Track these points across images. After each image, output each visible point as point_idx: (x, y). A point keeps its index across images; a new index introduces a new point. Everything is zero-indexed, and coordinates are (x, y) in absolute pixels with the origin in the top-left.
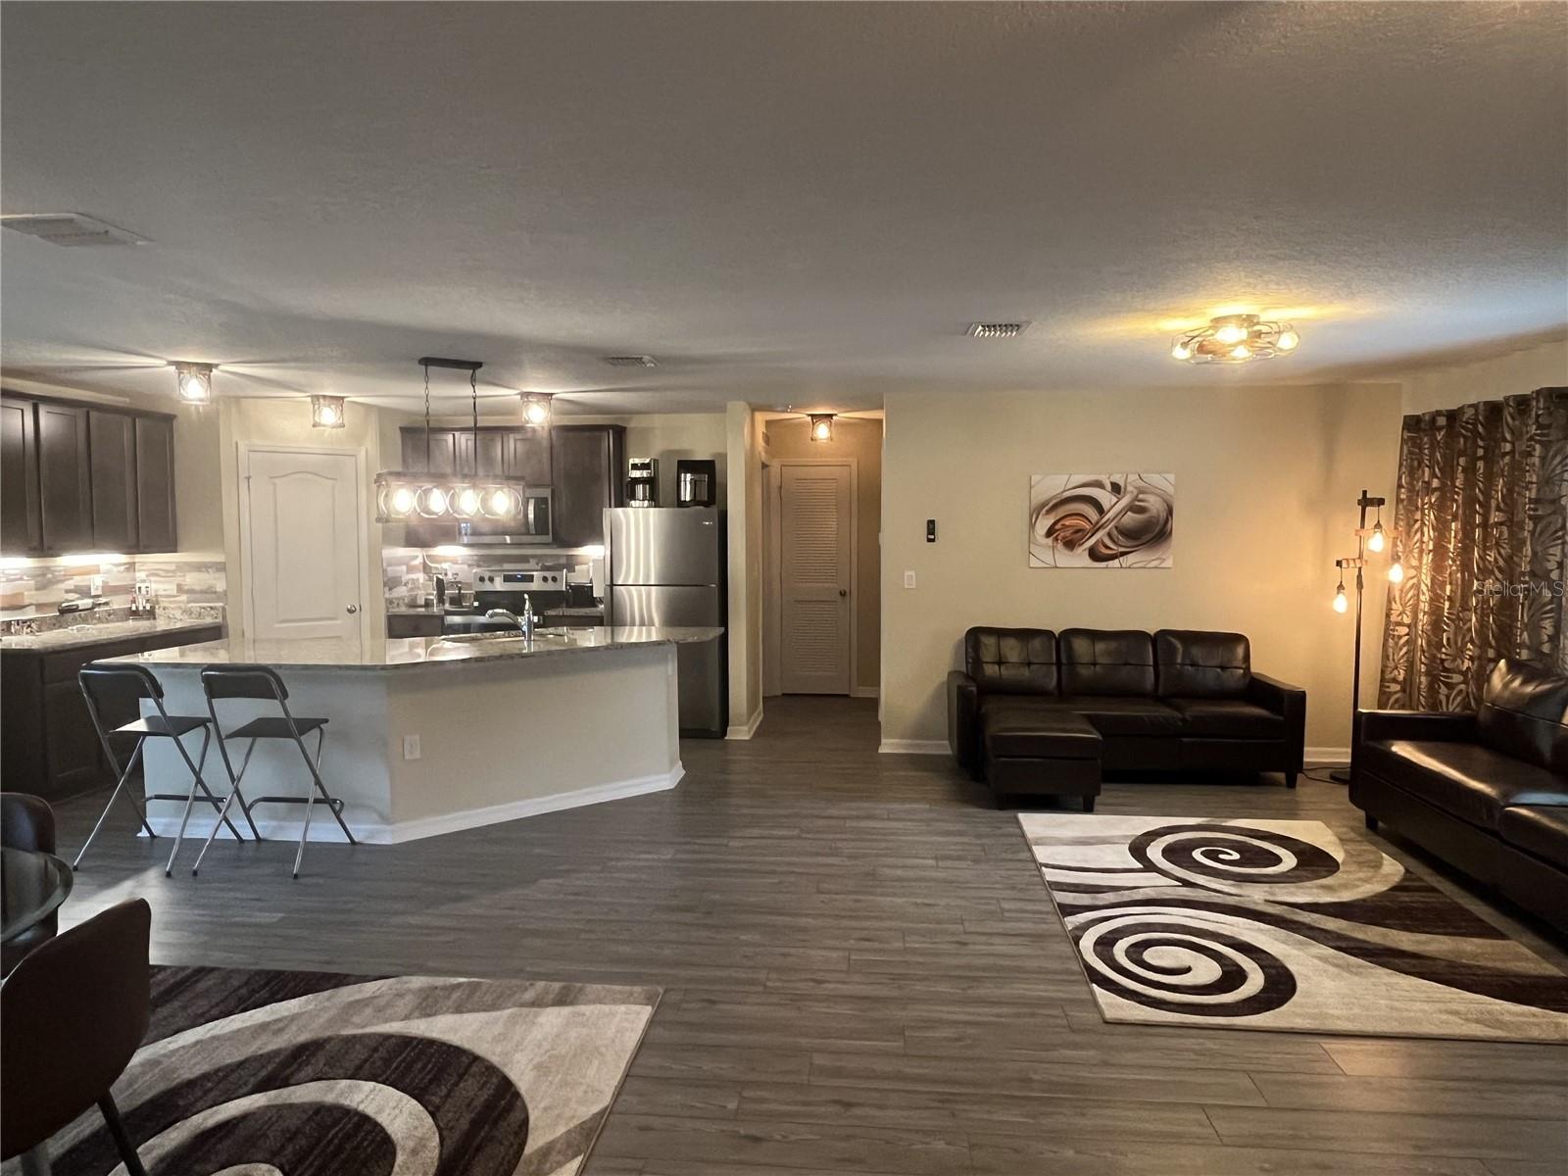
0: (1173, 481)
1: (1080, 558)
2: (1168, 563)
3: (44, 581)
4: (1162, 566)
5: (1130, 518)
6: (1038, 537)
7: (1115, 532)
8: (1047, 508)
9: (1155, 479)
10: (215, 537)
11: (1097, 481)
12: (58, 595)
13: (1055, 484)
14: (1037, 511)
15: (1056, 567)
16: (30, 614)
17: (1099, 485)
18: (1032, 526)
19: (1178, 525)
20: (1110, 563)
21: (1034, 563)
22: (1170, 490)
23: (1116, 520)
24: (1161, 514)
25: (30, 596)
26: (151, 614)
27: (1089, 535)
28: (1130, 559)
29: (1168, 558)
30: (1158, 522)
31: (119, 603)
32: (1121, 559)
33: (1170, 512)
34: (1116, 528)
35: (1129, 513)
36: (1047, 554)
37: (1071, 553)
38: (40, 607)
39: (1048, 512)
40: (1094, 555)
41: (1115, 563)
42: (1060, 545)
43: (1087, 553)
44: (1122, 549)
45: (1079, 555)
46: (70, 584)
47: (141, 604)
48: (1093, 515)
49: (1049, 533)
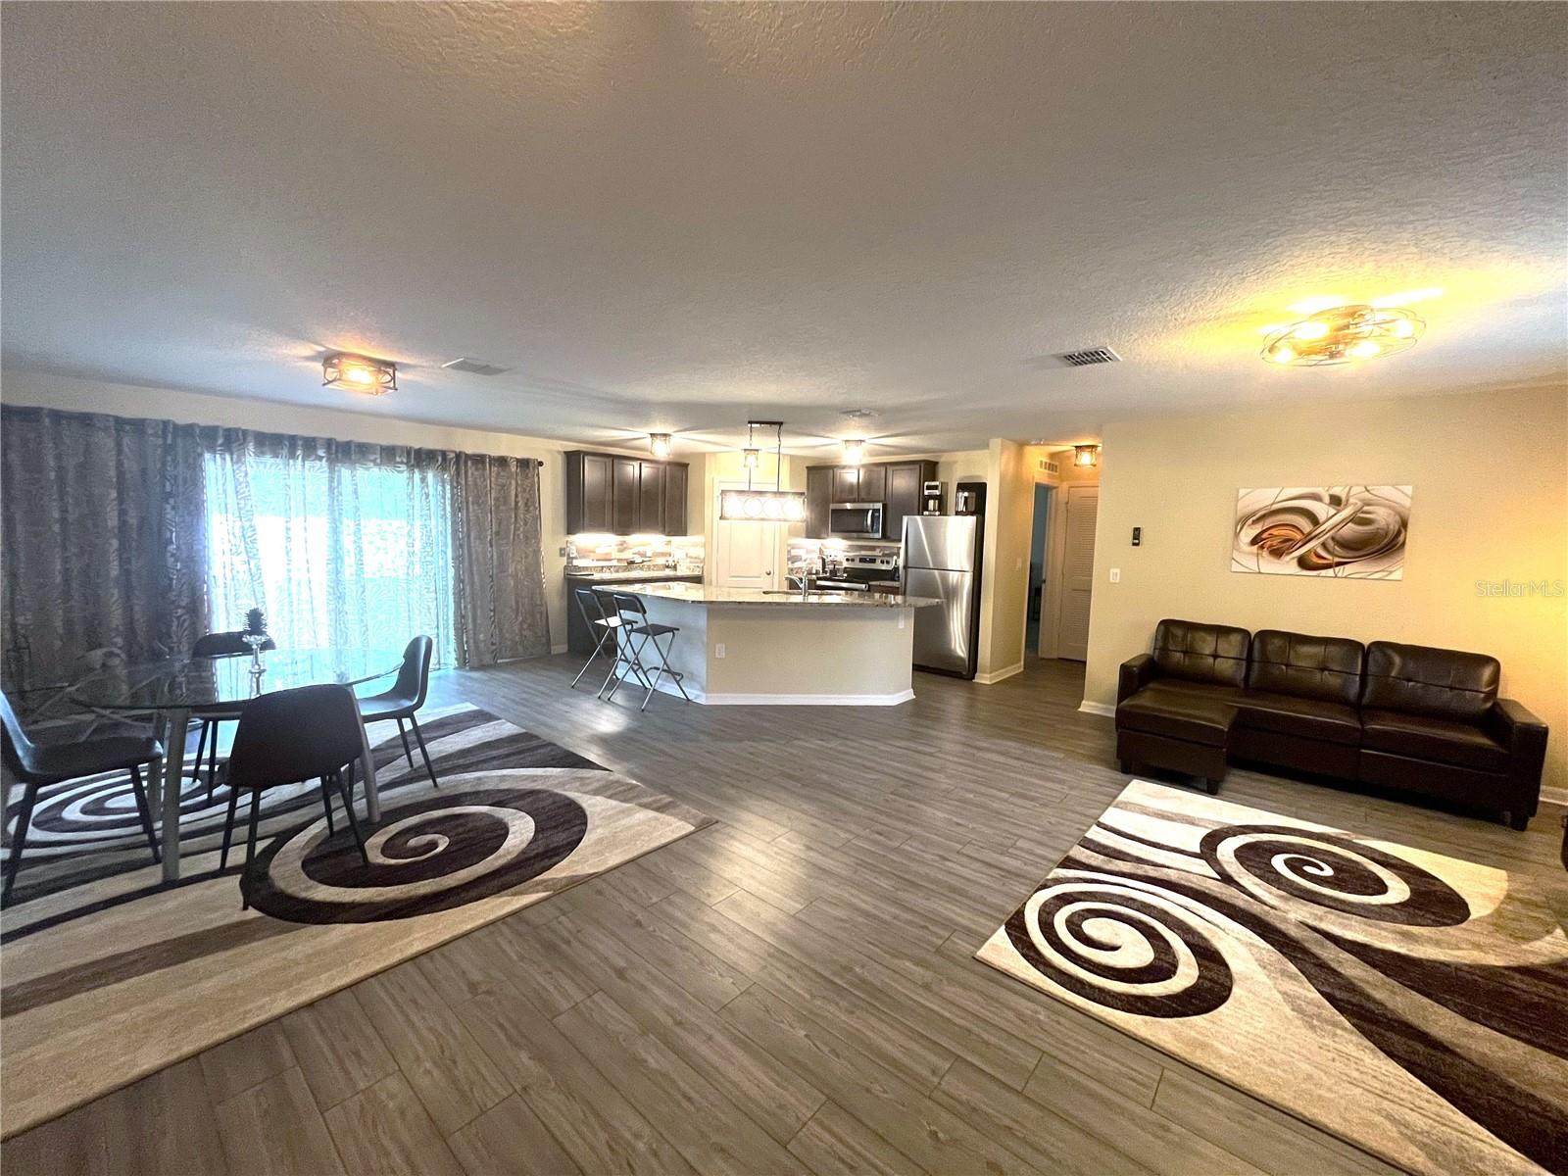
0: (1410, 493)
1: (1288, 565)
2: (1397, 575)
3: (622, 548)
4: (1390, 577)
5: (1351, 530)
6: (1242, 545)
7: (1331, 544)
8: (1254, 518)
9: (1386, 491)
10: (701, 530)
11: (1313, 494)
12: (628, 555)
13: (1264, 497)
14: (1243, 521)
15: (1260, 573)
16: (615, 563)
17: (1316, 497)
18: (1237, 535)
19: (1412, 537)
20: (1323, 572)
21: (1235, 567)
22: (1407, 503)
23: (1333, 531)
24: (1391, 527)
25: (616, 555)
26: (675, 568)
27: (1298, 545)
28: (1348, 569)
29: (1397, 570)
30: (1387, 533)
31: (661, 561)
32: (1337, 569)
33: (1404, 524)
34: (1333, 538)
35: (1350, 524)
36: (1249, 559)
37: (1276, 561)
38: (619, 560)
39: (1254, 522)
40: (1303, 563)
41: (1330, 572)
42: (1265, 553)
43: (1296, 560)
44: (1337, 560)
45: (1288, 562)
46: (636, 550)
47: (671, 563)
48: (1306, 525)
49: (1254, 542)
